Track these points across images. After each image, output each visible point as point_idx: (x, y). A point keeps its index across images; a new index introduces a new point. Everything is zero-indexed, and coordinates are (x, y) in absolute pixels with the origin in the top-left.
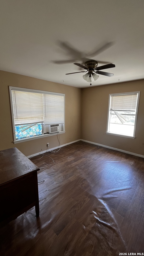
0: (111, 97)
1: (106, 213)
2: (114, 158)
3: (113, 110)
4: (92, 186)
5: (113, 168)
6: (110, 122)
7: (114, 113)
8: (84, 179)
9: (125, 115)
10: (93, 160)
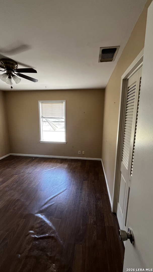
0: (40, 104)
1: (44, 225)
2: (51, 165)
3: (44, 118)
4: (27, 203)
5: (49, 177)
6: (43, 130)
7: (46, 120)
8: (16, 200)
9: (58, 123)
10: (27, 174)
